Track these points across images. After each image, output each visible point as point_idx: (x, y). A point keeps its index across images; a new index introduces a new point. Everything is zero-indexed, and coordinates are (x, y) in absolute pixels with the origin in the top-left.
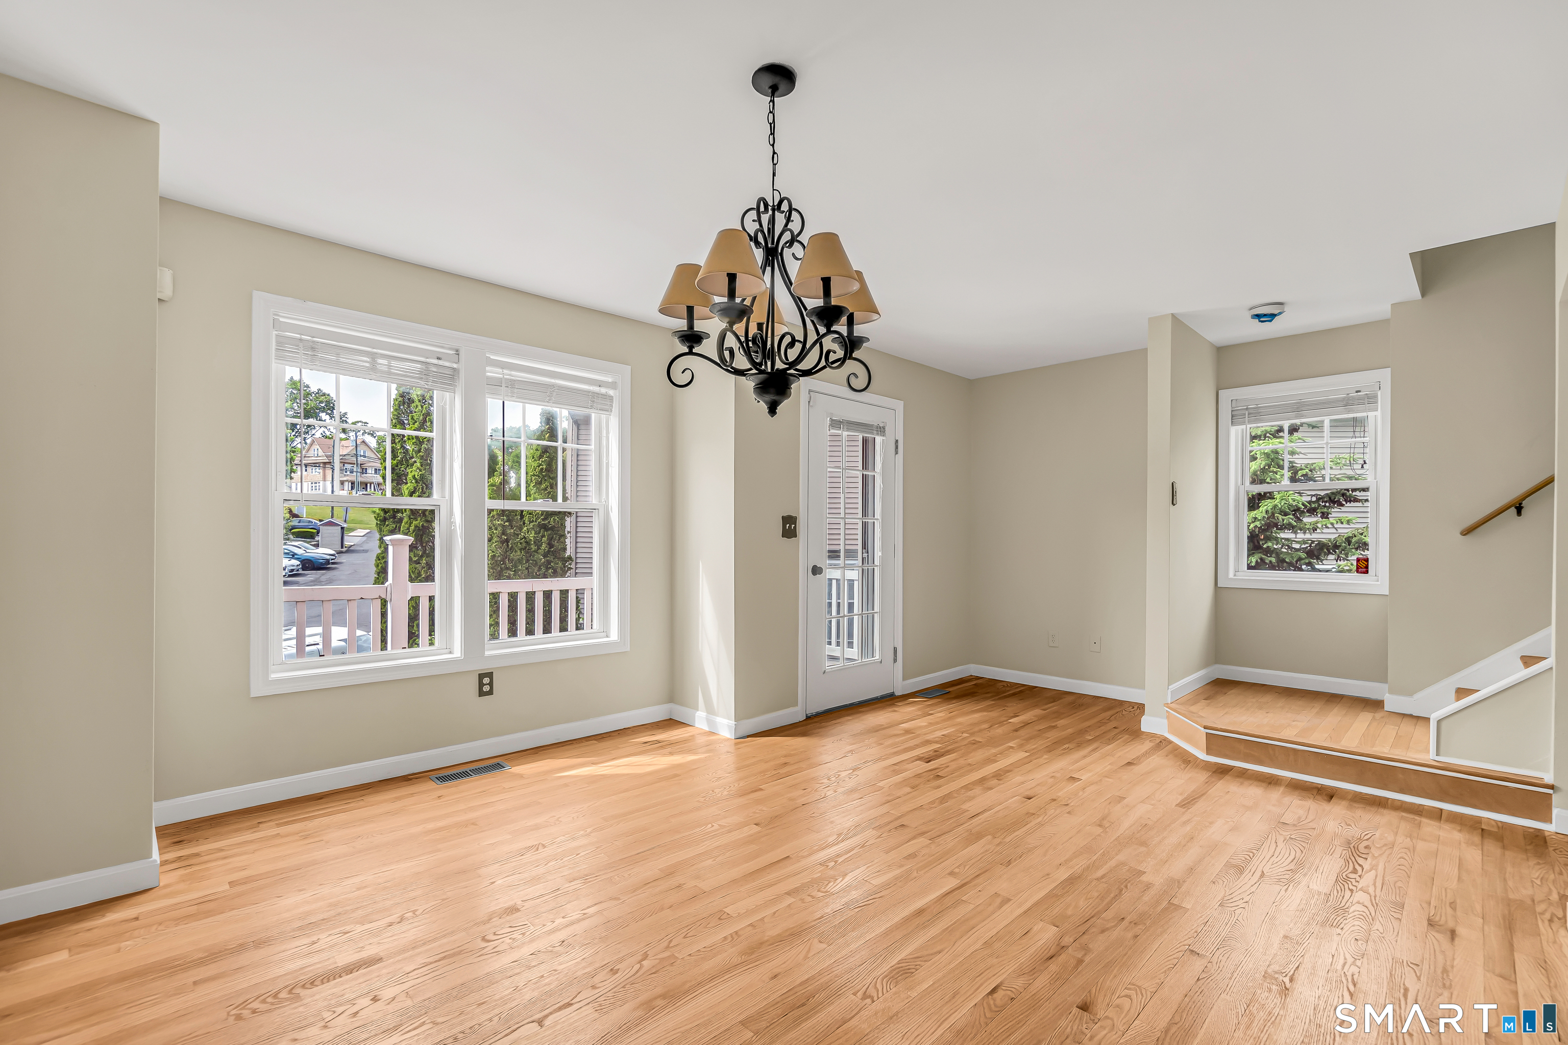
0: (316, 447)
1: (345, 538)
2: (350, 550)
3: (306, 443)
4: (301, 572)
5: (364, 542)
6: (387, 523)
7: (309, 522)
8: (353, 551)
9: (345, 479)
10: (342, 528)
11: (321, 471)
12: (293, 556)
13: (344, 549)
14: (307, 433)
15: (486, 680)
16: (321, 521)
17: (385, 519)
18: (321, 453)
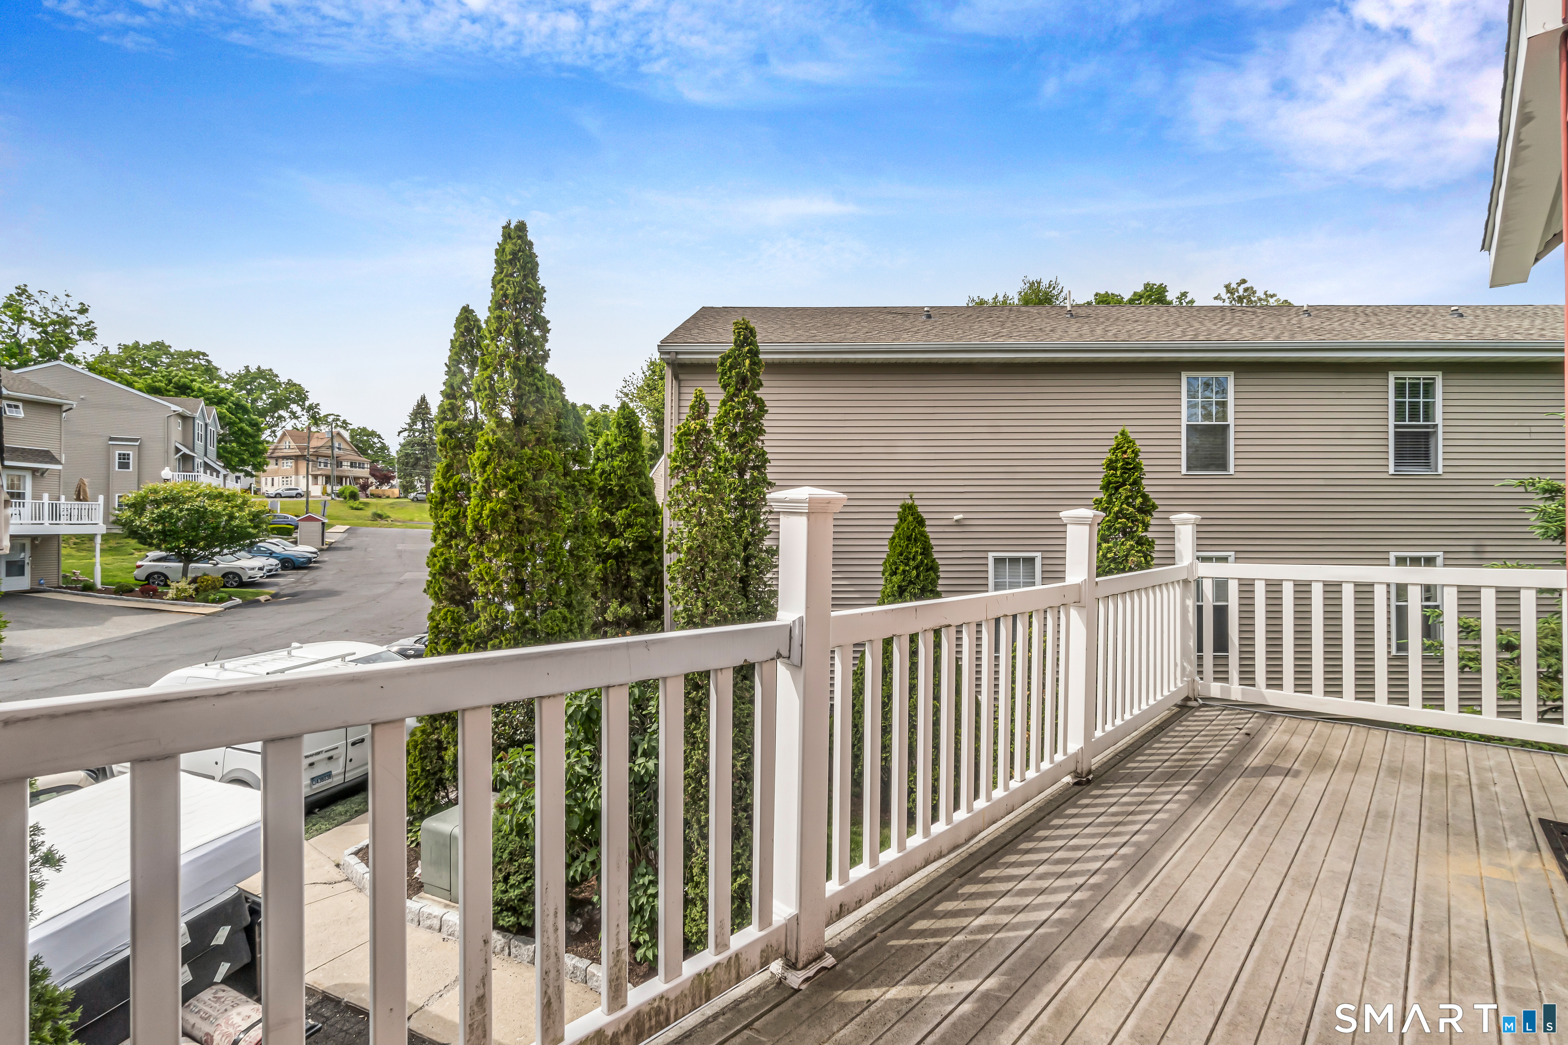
0: (288, 439)
1: (326, 535)
2: (331, 548)
3: (276, 436)
4: (280, 572)
5: (345, 539)
6: (446, 506)
7: (285, 517)
8: (335, 549)
9: (319, 473)
10: (323, 524)
11: (293, 465)
12: (270, 554)
13: (325, 547)
14: (277, 425)
16: (296, 516)
17: (442, 502)
18: (293, 444)
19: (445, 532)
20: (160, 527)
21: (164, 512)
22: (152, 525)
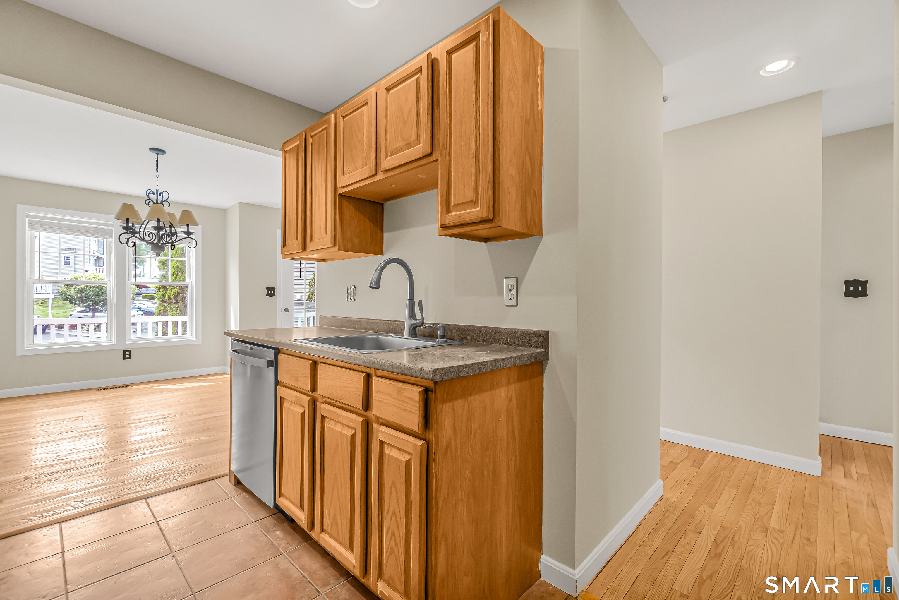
6: (161, 291)
12: (140, 309)
15: (127, 353)
19: (160, 300)
20: (80, 295)
21: (81, 288)
22: (76, 295)
